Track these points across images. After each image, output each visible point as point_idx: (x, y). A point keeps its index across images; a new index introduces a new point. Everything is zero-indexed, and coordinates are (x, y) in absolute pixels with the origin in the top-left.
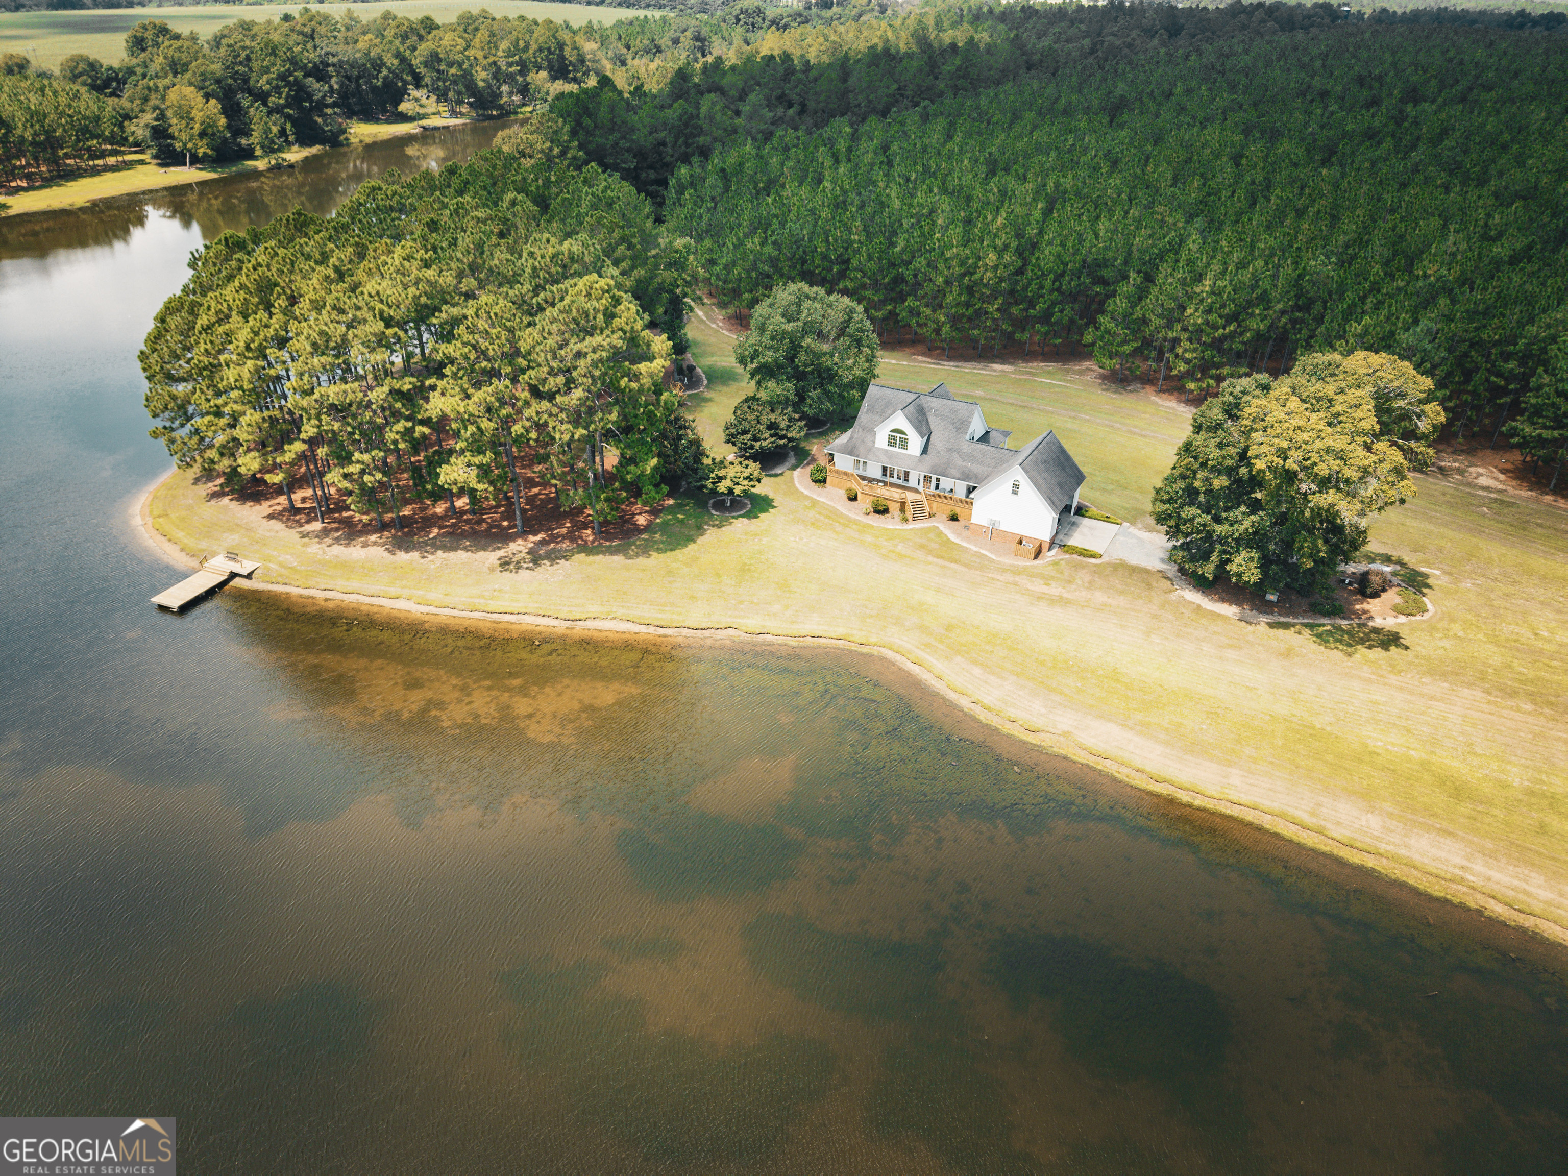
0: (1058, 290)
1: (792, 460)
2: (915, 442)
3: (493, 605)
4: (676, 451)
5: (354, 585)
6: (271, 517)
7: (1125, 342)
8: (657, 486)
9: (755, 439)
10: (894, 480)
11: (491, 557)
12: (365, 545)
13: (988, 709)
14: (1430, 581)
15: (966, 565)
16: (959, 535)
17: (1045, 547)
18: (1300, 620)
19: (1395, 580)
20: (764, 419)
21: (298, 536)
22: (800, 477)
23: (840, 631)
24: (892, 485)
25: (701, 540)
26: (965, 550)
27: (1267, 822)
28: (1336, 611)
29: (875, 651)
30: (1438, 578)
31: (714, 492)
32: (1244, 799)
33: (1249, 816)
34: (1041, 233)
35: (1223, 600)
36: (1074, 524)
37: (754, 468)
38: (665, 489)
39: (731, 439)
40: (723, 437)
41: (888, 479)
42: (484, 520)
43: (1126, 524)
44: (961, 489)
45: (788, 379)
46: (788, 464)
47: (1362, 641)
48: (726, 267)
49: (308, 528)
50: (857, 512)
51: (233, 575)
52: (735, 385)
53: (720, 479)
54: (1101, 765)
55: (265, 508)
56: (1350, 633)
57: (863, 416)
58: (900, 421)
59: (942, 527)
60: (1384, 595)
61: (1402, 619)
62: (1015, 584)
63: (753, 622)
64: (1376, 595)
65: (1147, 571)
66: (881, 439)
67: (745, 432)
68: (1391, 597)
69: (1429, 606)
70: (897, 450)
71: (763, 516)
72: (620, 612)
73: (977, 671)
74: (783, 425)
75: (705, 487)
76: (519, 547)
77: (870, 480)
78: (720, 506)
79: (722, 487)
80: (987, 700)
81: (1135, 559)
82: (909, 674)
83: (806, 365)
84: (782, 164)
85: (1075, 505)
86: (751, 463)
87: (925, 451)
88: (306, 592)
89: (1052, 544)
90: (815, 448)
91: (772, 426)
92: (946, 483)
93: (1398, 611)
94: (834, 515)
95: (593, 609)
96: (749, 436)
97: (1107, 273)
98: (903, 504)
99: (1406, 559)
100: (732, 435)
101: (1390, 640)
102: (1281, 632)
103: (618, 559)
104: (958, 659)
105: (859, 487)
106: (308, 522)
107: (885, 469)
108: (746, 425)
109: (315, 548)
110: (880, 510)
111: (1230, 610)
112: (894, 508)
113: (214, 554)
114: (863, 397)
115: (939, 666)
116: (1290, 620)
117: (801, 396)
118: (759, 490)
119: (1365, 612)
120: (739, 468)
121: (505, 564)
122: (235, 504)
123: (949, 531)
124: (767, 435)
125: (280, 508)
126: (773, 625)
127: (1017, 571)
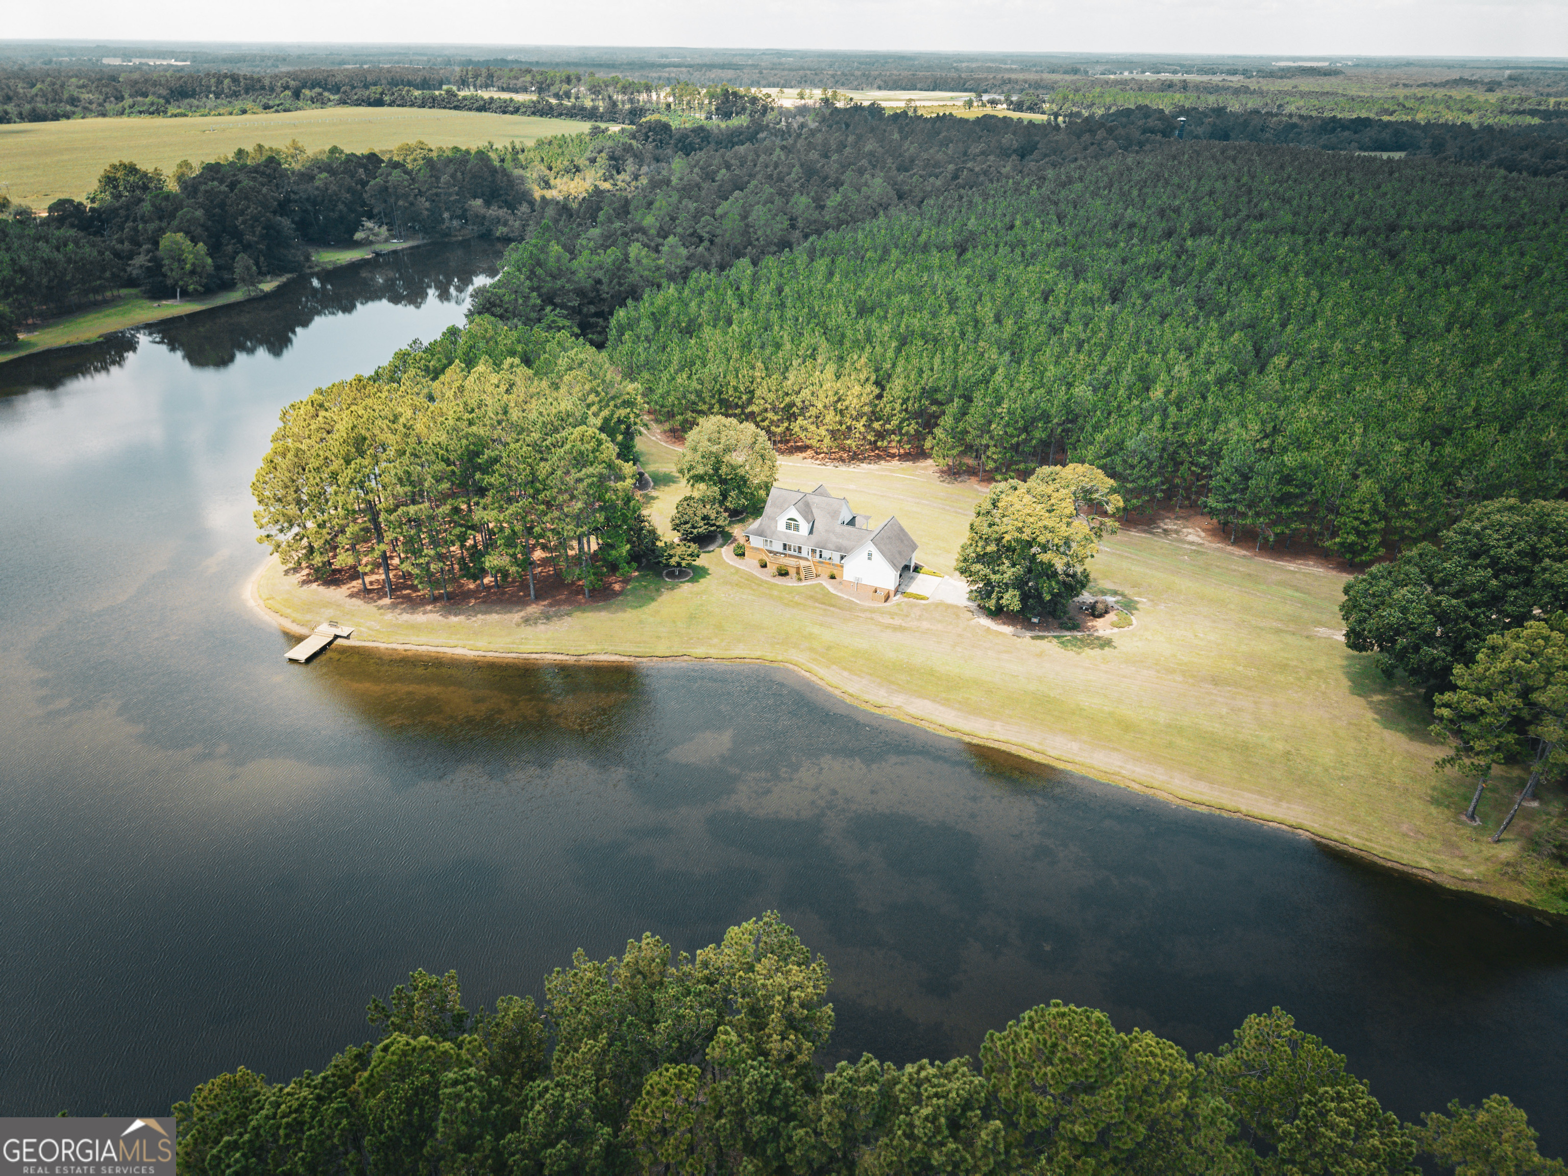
0: (906, 410)
1: (720, 541)
2: (804, 527)
3: (523, 648)
4: (639, 538)
5: (423, 639)
6: (351, 596)
7: (953, 447)
8: (628, 563)
9: (694, 527)
10: (792, 552)
11: (517, 617)
12: (425, 613)
13: (851, 695)
14: (1138, 606)
15: (840, 608)
16: (835, 588)
17: (892, 594)
18: (1052, 634)
19: (1116, 606)
20: (699, 513)
21: (375, 609)
22: (726, 553)
23: (758, 654)
24: (791, 556)
25: (660, 600)
26: (840, 598)
27: (1014, 750)
28: (1075, 627)
29: (781, 665)
30: (1144, 603)
31: (667, 565)
32: (1002, 738)
33: (1004, 747)
34: (894, 365)
35: (1004, 623)
36: (912, 578)
37: (694, 547)
38: (635, 565)
39: (676, 528)
40: (670, 526)
41: (788, 552)
42: (506, 592)
43: (947, 577)
44: (836, 557)
45: (715, 484)
46: (717, 544)
47: (1088, 645)
48: (662, 397)
49: (382, 602)
50: (766, 575)
51: (336, 637)
52: (674, 486)
53: (671, 556)
54: (919, 724)
55: (344, 590)
56: (1081, 640)
57: (768, 509)
58: (793, 513)
59: (824, 583)
60: (1107, 616)
61: (1116, 630)
62: (872, 619)
63: (700, 651)
64: (1101, 616)
65: (957, 607)
66: (781, 526)
67: (686, 523)
68: (1111, 617)
69: (1134, 622)
70: (792, 532)
71: (702, 580)
72: (610, 649)
73: (845, 674)
74: (713, 516)
75: (661, 562)
76: (533, 609)
77: (776, 553)
78: (671, 575)
79: (673, 561)
80: (851, 691)
81: (950, 600)
82: (803, 678)
83: (727, 474)
84: (700, 307)
85: (912, 565)
86: (692, 544)
87: (811, 532)
88: (390, 646)
89: (896, 591)
90: (737, 531)
91: (705, 518)
92: (826, 554)
93: (1114, 625)
94: (751, 578)
95: (592, 647)
96: (689, 525)
97: (940, 397)
98: (798, 568)
99: (1126, 592)
100: (677, 525)
101: (1106, 643)
102: (1038, 642)
103: (604, 615)
104: (834, 667)
105: (768, 559)
106: (380, 598)
107: (785, 545)
108: (686, 517)
109: (389, 616)
110: (783, 573)
111: (1008, 629)
112: (792, 572)
113: (318, 624)
114: (768, 495)
115: (822, 671)
116: (1046, 634)
117: (724, 495)
118: (698, 563)
119: (1093, 627)
120: (684, 548)
121: (527, 621)
122: (322, 588)
123: (828, 585)
124: (702, 524)
125: (356, 590)
126: (713, 652)
127: (872, 610)
